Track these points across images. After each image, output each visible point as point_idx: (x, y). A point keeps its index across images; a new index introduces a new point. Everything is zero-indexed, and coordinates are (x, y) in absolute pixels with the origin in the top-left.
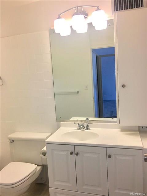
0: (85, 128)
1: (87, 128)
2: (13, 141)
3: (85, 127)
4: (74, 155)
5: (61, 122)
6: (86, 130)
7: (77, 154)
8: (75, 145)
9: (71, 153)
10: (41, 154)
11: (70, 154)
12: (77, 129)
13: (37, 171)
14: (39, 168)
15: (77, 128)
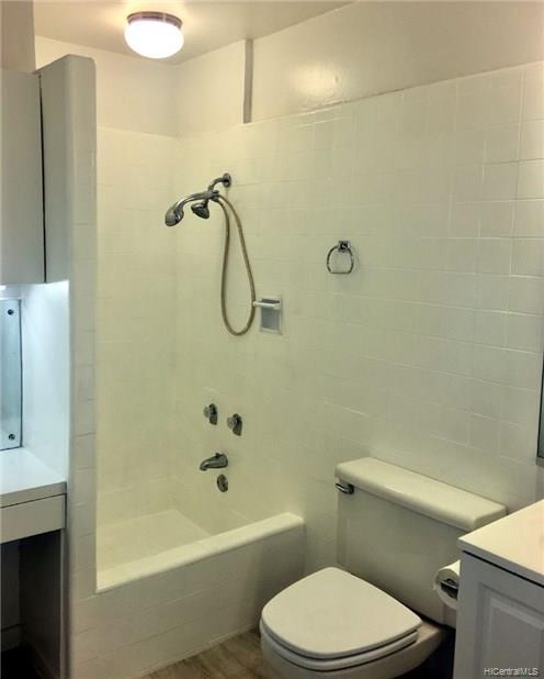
2: (352, 489)
10: (437, 582)
14: (428, 633)
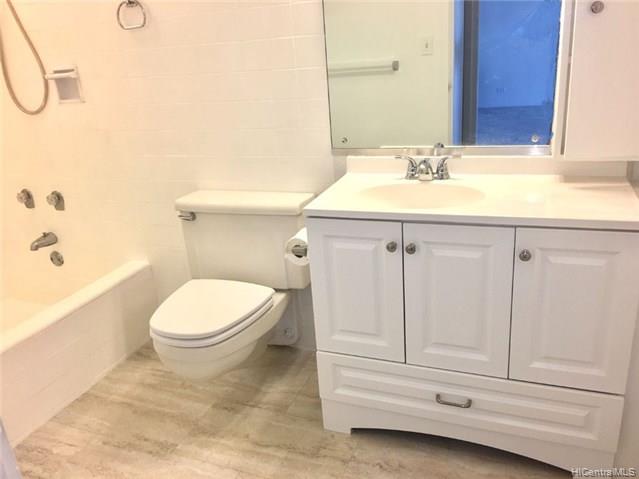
0: (433, 174)
1: (442, 173)
2: (193, 216)
3: (435, 171)
4: (398, 252)
5: (347, 155)
6: (436, 178)
7: (412, 250)
8: (402, 221)
9: (392, 247)
11: (388, 248)
12: (406, 178)
13: (275, 305)
15: (404, 175)
